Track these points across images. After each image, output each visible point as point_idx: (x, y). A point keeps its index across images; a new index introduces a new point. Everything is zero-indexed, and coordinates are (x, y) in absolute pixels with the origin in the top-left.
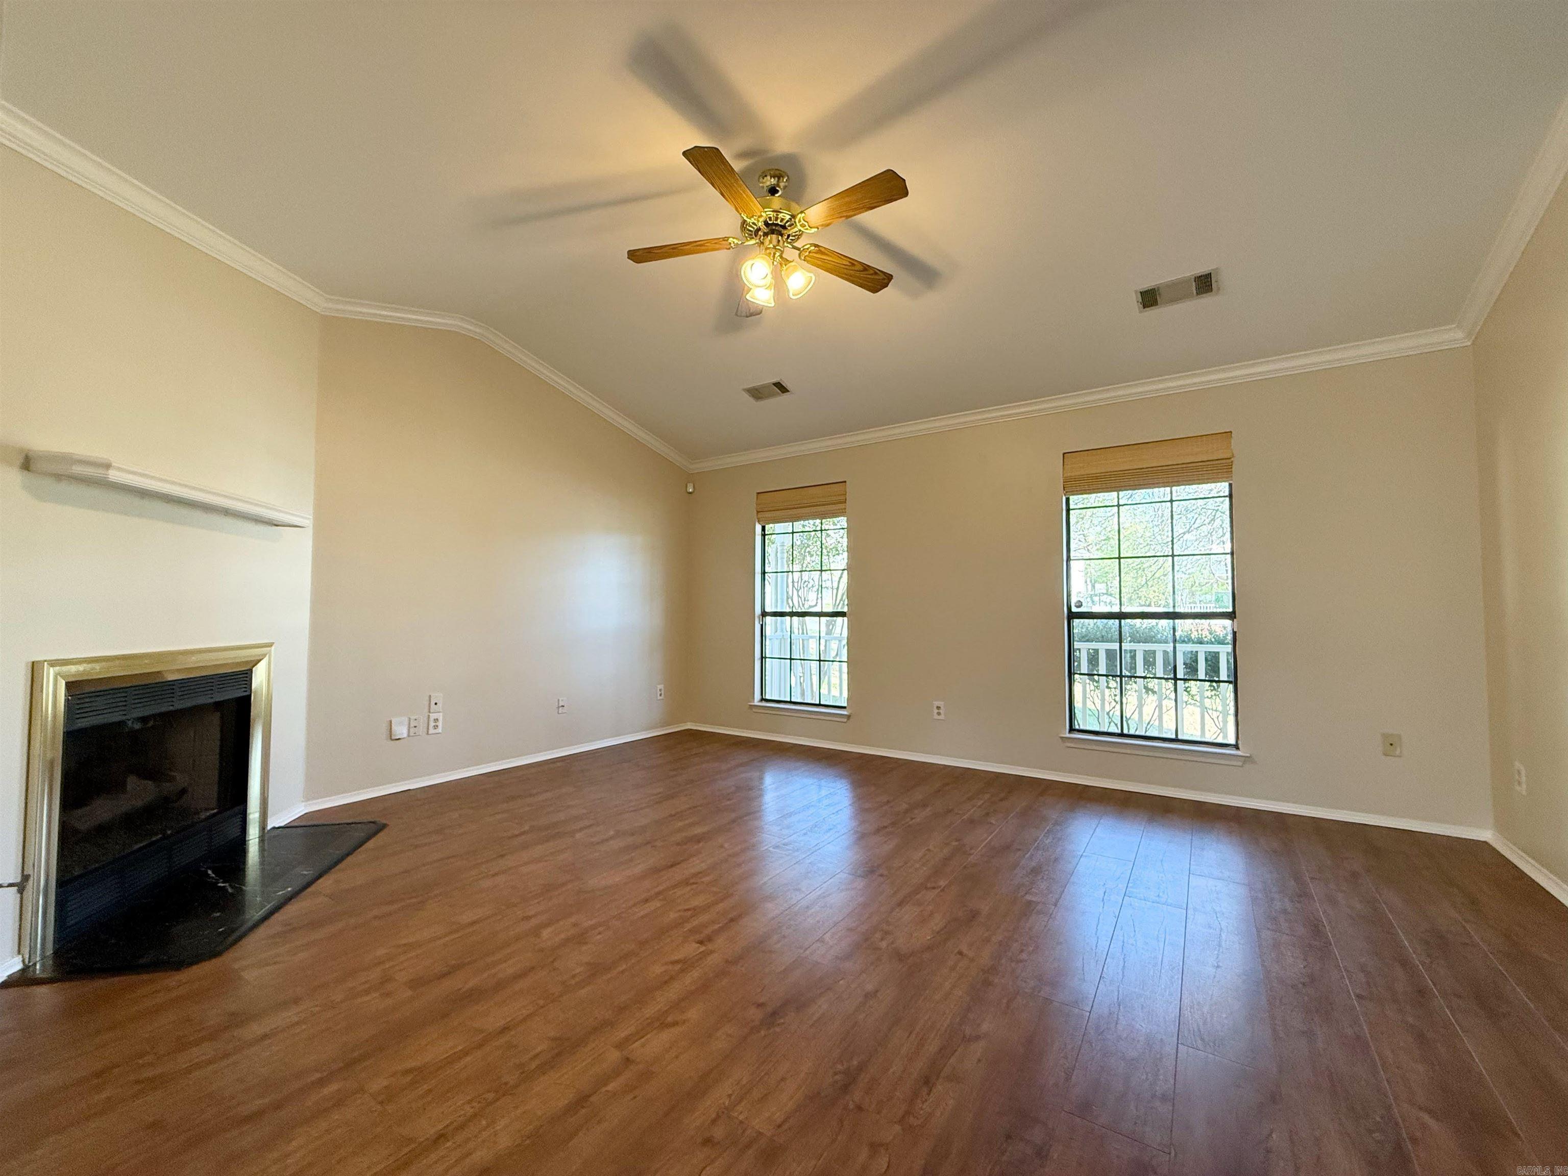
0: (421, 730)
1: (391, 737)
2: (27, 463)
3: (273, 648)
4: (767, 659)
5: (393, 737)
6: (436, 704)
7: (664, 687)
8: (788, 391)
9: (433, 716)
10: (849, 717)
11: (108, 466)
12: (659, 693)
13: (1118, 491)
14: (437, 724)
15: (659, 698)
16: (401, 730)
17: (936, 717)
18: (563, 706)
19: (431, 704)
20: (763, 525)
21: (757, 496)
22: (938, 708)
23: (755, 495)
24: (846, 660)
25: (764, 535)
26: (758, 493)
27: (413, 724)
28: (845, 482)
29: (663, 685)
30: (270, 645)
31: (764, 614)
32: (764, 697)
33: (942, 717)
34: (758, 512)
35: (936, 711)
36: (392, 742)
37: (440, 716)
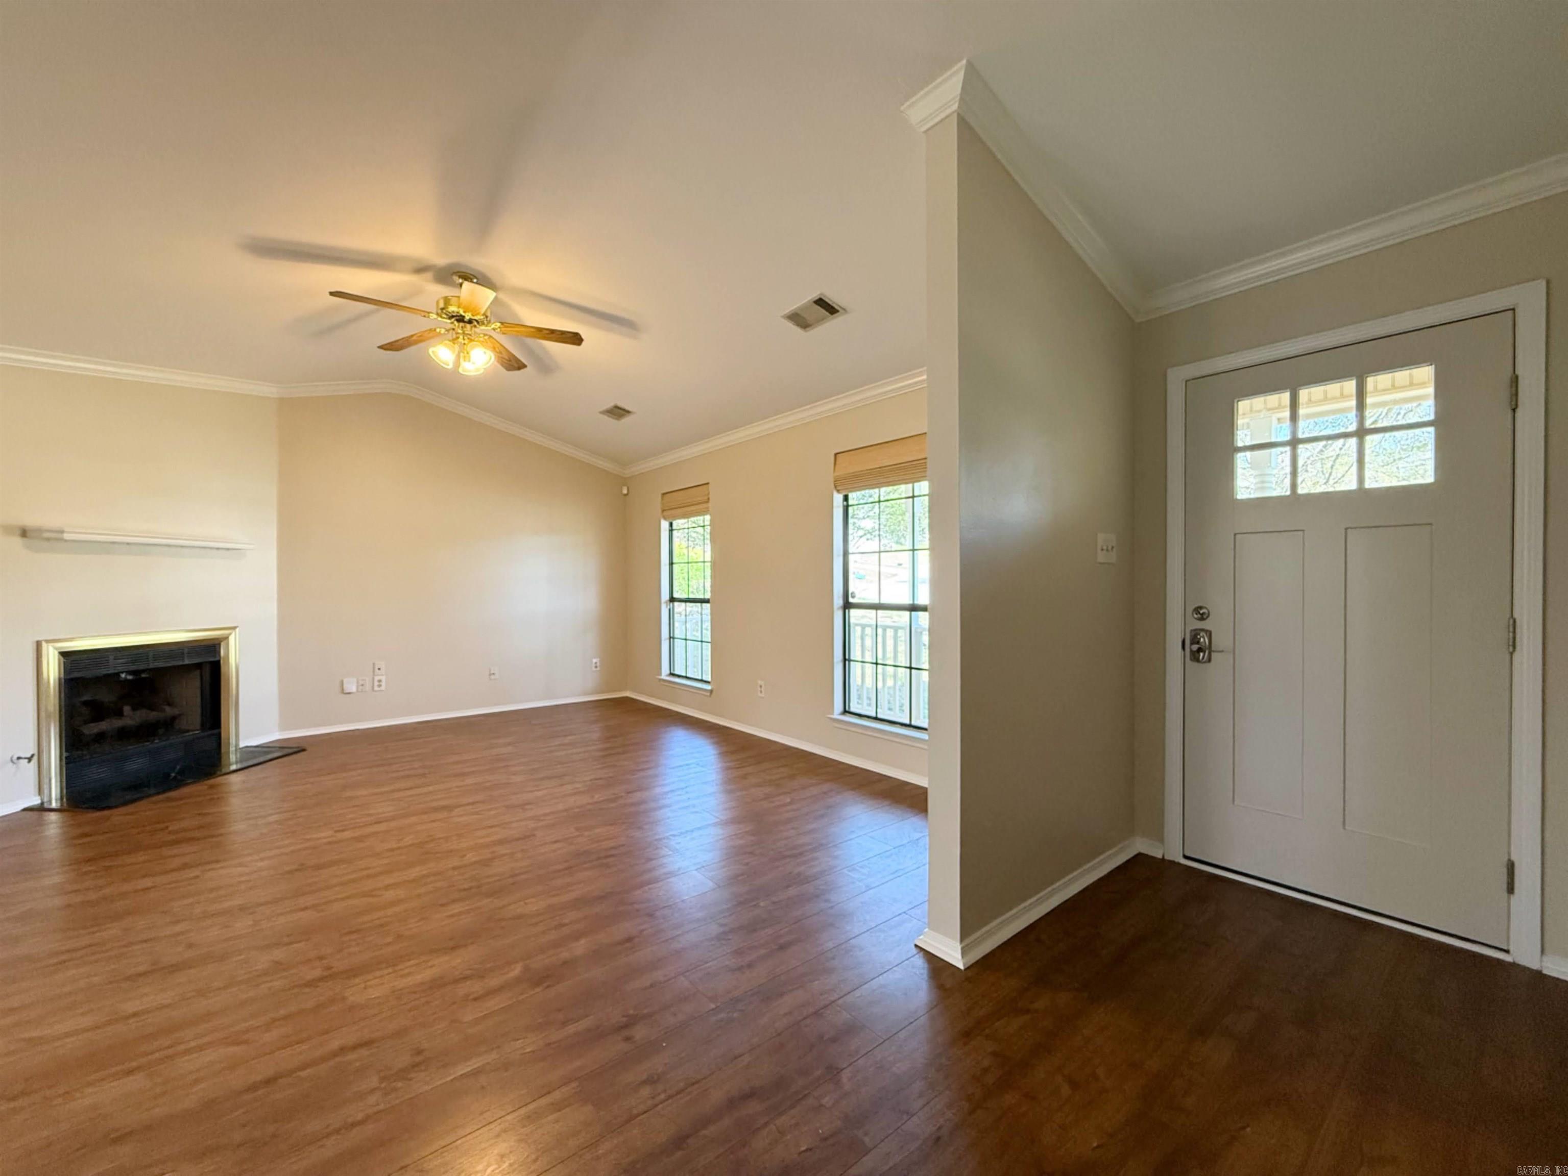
0: (368, 687)
1: (342, 691)
2: (24, 533)
3: (237, 630)
4: (676, 640)
5: (345, 692)
6: (379, 669)
7: (600, 661)
8: (628, 412)
9: (377, 678)
10: (711, 691)
11: (62, 532)
12: (594, 665)
13: (879, 487)
14: (381, 683)
15: (594, 669)
16: (352, 687)
17: (759, 694)
18: (494, 674)
19: (375, 669)
20: (671, 521)
21: (662, 499)
22: (761, 686)
23: (660, 496)
24: (709, 640)
25: (671, 530)
26: (664, 494)
27: (361, 682)
28: (708, 484)
29: (598, 659)
30: (234, 628)
31: (672, 600)
32: (672, 671)
33: (762, 695)
34: (663, 511)
35: (759, 689)
36: (344, 695)
37: (383, 678)
